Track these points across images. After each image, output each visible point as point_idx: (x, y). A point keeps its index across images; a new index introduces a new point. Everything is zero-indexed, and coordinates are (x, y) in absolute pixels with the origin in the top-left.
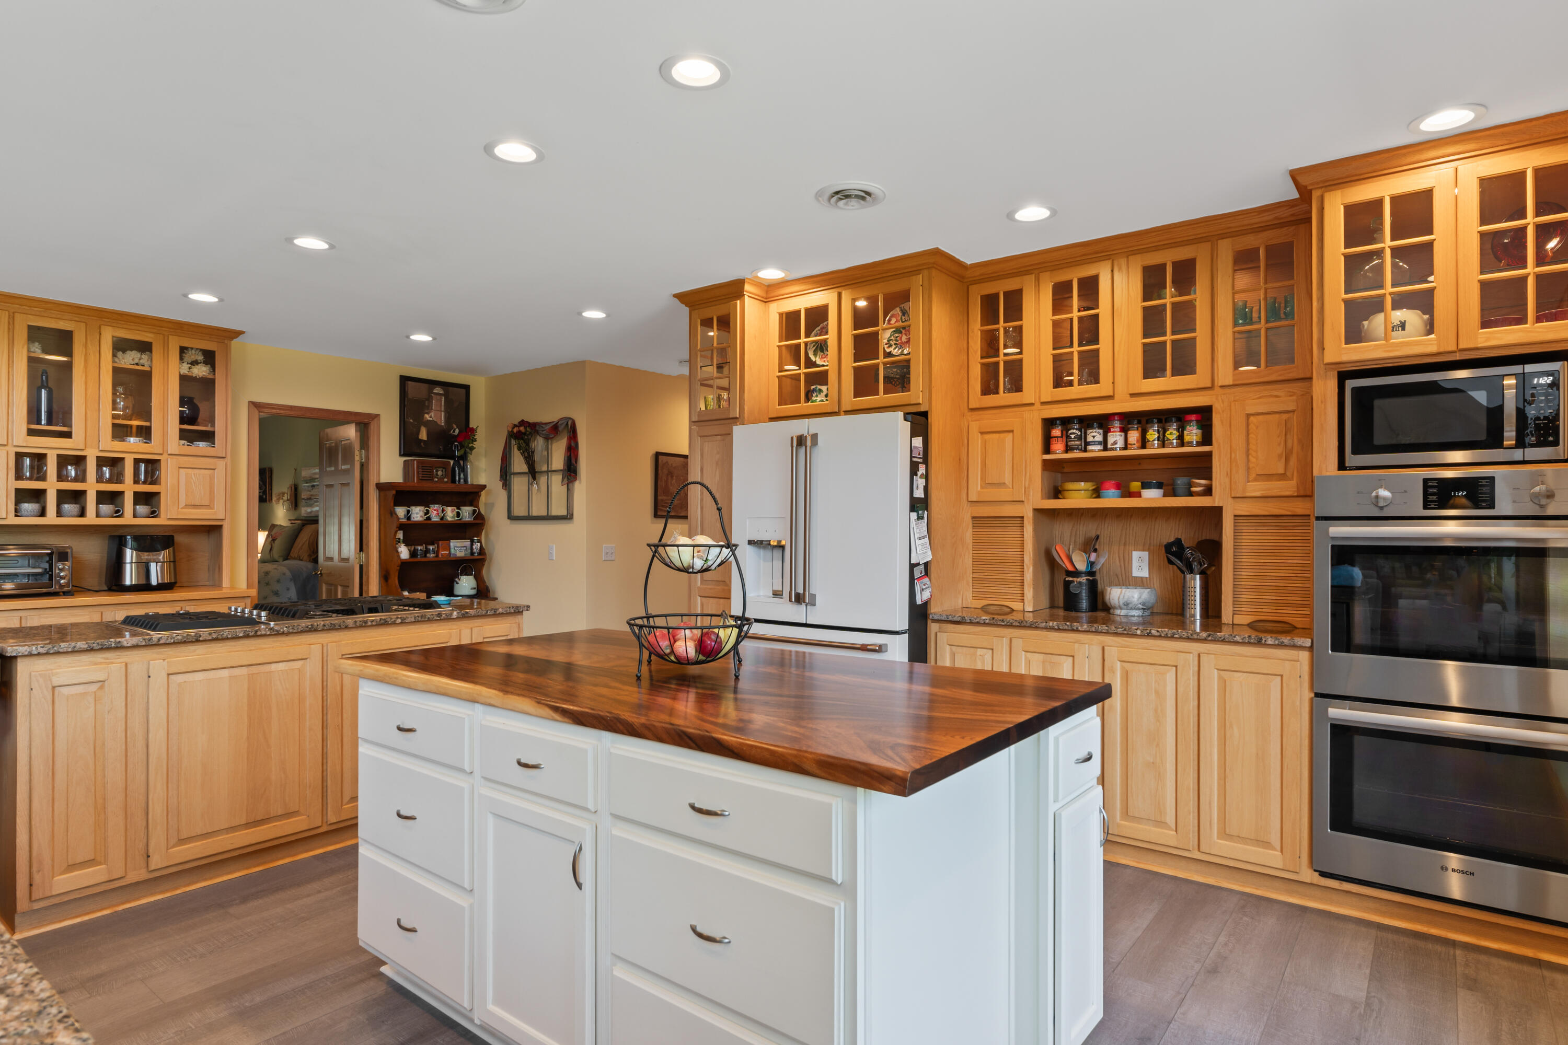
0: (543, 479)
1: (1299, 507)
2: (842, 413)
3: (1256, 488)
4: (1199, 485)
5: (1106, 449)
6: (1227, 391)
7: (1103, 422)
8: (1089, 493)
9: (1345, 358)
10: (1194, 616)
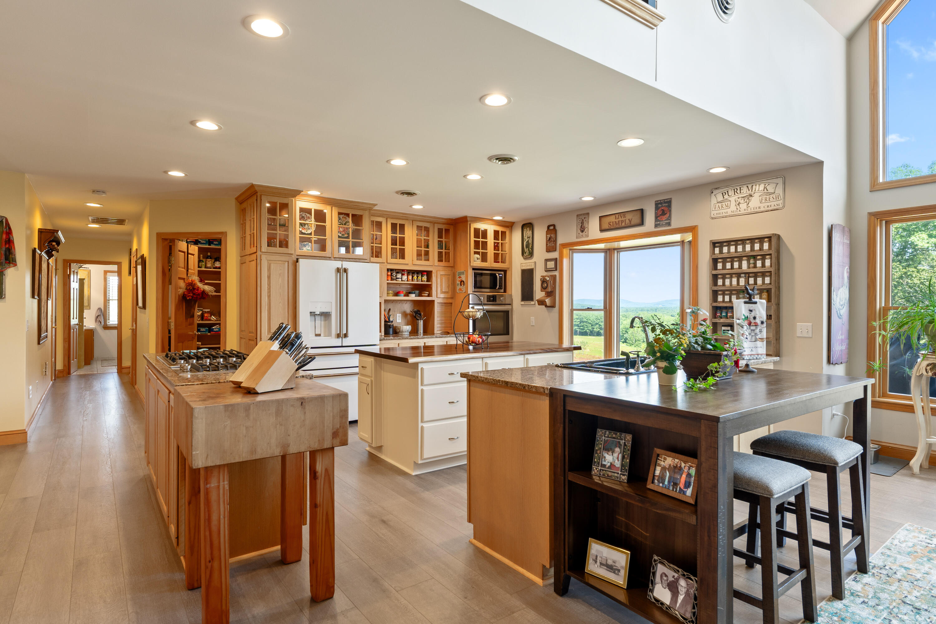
1: (450, 301)
2: (333, 259)
3: (442, 296)
4: (427, 294)
5: (402, 281)
6: (436, 267)
7: (402, 271)
8: (392, 295)
9: (474, 265)
10: (421, 333)
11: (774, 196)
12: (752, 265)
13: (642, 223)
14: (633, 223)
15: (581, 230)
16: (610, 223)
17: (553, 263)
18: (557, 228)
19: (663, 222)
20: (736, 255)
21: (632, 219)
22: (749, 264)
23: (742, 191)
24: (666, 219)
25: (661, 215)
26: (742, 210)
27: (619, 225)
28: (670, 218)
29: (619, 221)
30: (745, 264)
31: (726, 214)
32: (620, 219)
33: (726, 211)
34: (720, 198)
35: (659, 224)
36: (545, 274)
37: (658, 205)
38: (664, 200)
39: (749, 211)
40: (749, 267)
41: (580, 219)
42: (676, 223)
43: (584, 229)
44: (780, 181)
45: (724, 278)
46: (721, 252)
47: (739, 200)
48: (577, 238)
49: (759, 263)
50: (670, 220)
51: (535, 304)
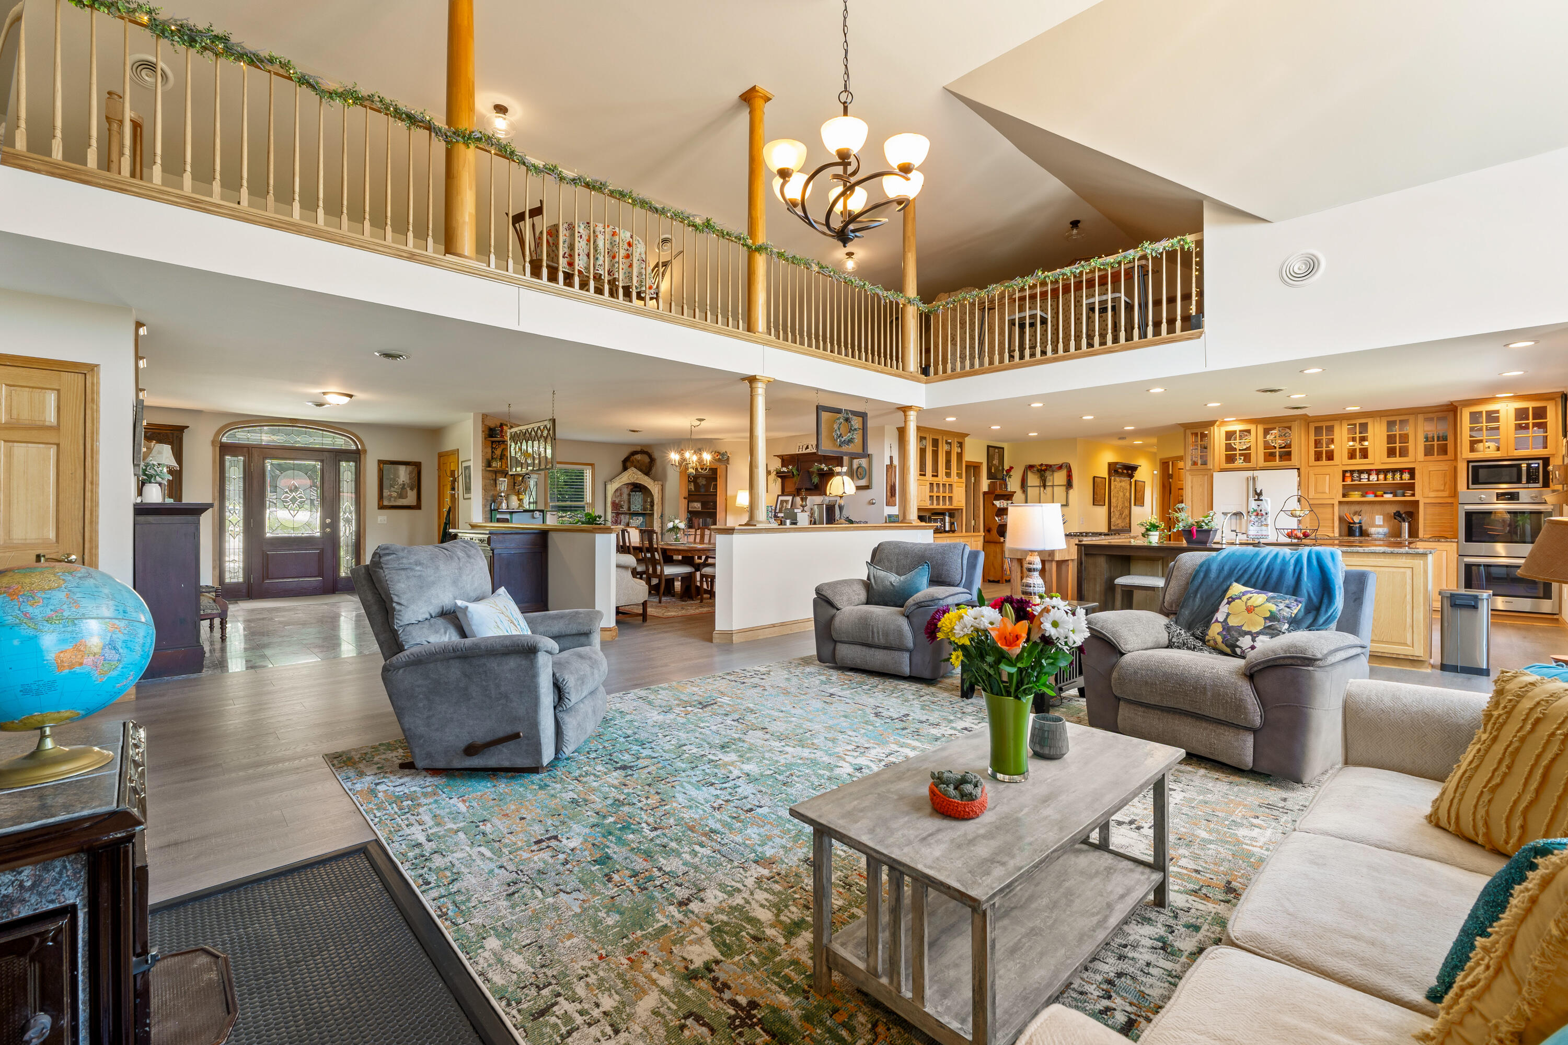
0: (1049, 490)
1: (1449, 500)
3: (1432, 494)
4: (1409, 493)
5: (1369, 481)
6: (1421, 463)
7: (1369, 472)
8: (1361, 496)
9: (1469, 456)
10: (1405, 536)
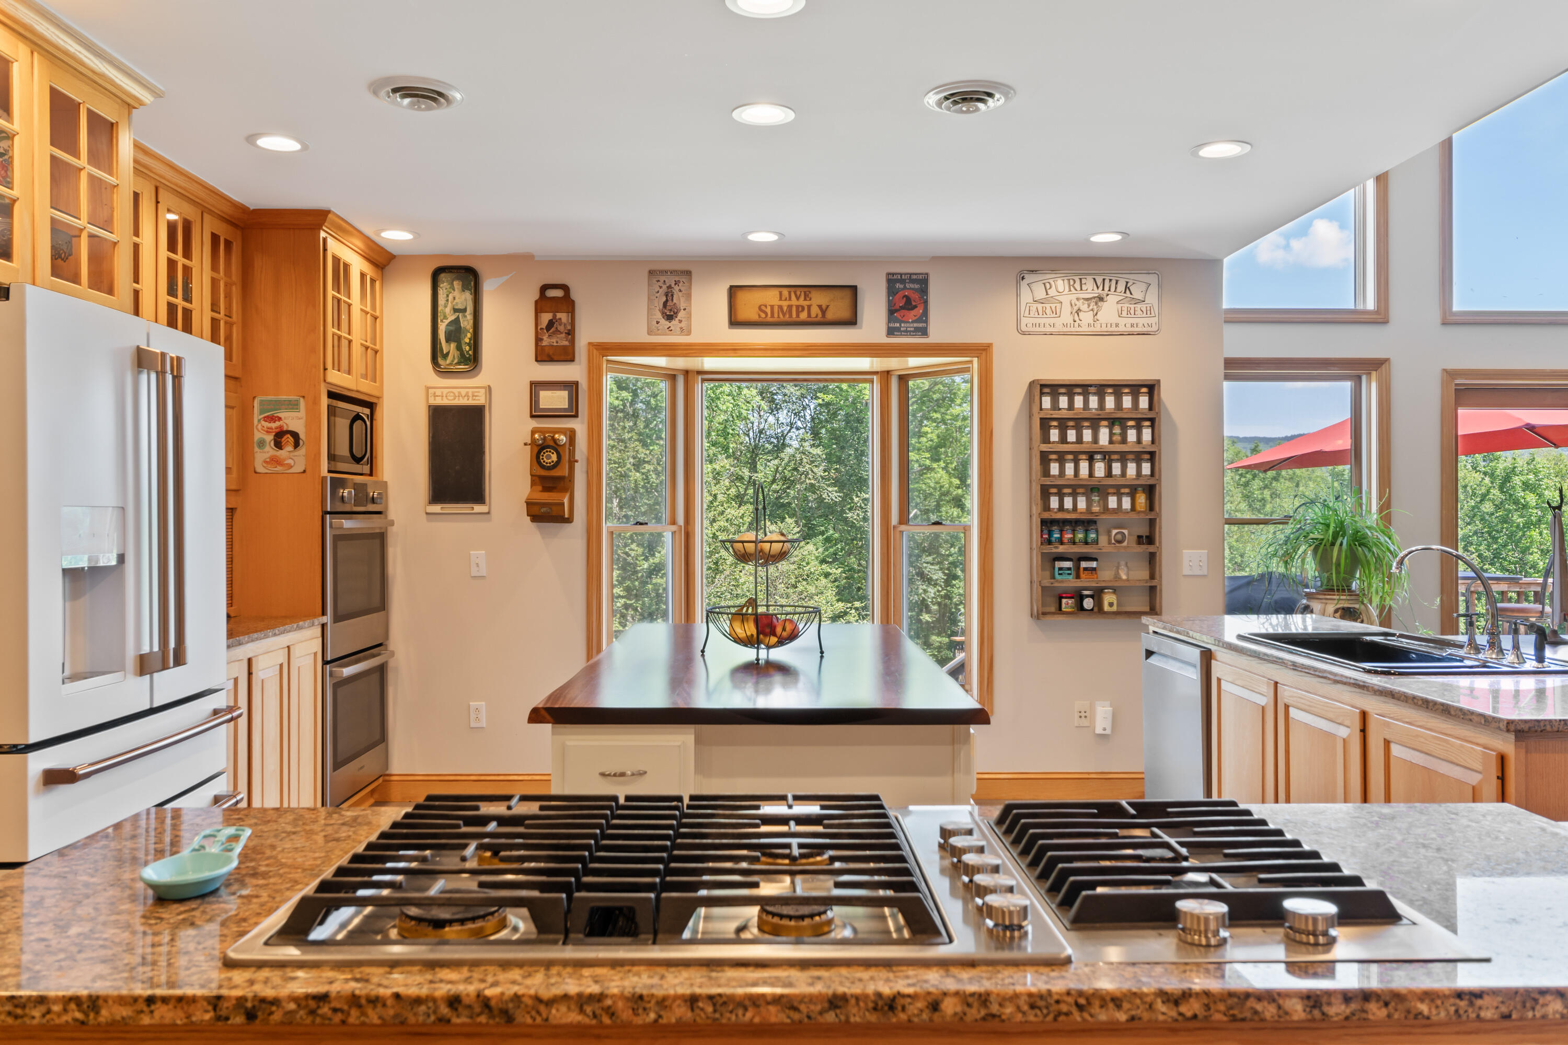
11: (1143, 306)
12: (1117, 438)
13: (852, 321)
14: (830, 316)
15: (663, 313)
16: (763, 308)
17: (564, 394)
18: (574, 295)
19: (908, 325)
20: (1086, 415)
21: (828, 306)
22: (1111, 434)
23: (1084, 287)
24: (915, 318)
25: (902, 308)
26: (1084, 323)
27: (791, 316)
28: (924, 317)
29: (790, 307)
30: (1104, 435)
31: (1052, 329)
32: (794, 302)
33: (1052, 321)
34: (1040, 293)
35: (898, 329)
36: (534, 424)
37: (893, 281)
38: (911, 274)
39: (1098, 329)
40: (1111, 442)
41: (660, 284)
42: (938, 333)
43: (676, 313)
44: (1153, 279)
45: (1061, 460)
46: (1055, 406)
47: (1079, 304)
48: (650, 332)
49: (1132, 435)
50: (926, 322)
51: (488, 513)
